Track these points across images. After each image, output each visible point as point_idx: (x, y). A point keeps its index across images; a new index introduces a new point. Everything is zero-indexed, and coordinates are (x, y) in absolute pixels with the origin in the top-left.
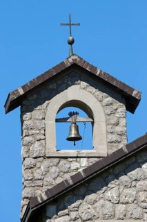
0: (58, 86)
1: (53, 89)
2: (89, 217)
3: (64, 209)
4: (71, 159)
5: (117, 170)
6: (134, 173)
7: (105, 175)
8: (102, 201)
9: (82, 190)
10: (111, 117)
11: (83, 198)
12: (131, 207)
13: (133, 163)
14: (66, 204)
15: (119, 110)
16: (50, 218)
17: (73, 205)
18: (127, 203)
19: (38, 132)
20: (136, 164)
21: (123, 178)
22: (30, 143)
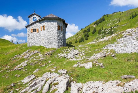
1: (32, 16)
10: (38, 18)
11: (31, 26)
16: (28, 28)
18: (35, 26)
22: (30, 21)
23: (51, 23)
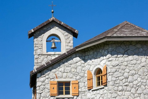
0: (47, 29)
1: (45, 30)
2: (53, 78)
3: (43, 75)
4: (52, 56)
5: (64, 61)
6: (70, 62)
7: (59, 62)
8: (58, 72)
9: (50, 68)
10: (67, 40)
11: (51, 71)
12: (69, 74)
13: (70, 58)
14: (44, 73)
15: (70, 37)
16: (38, 78)
17: (47, 73)
18: (67, 72)
19: (39, 46)
20: (71, 59)
21: (66, 64)
22: (37, 50)
23: (131, 57)
